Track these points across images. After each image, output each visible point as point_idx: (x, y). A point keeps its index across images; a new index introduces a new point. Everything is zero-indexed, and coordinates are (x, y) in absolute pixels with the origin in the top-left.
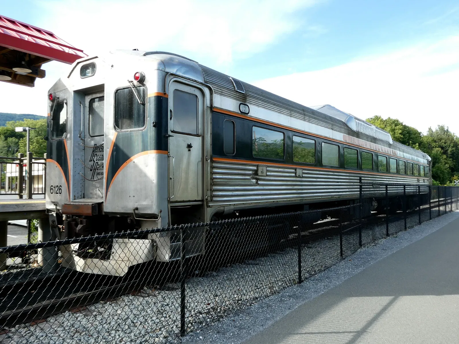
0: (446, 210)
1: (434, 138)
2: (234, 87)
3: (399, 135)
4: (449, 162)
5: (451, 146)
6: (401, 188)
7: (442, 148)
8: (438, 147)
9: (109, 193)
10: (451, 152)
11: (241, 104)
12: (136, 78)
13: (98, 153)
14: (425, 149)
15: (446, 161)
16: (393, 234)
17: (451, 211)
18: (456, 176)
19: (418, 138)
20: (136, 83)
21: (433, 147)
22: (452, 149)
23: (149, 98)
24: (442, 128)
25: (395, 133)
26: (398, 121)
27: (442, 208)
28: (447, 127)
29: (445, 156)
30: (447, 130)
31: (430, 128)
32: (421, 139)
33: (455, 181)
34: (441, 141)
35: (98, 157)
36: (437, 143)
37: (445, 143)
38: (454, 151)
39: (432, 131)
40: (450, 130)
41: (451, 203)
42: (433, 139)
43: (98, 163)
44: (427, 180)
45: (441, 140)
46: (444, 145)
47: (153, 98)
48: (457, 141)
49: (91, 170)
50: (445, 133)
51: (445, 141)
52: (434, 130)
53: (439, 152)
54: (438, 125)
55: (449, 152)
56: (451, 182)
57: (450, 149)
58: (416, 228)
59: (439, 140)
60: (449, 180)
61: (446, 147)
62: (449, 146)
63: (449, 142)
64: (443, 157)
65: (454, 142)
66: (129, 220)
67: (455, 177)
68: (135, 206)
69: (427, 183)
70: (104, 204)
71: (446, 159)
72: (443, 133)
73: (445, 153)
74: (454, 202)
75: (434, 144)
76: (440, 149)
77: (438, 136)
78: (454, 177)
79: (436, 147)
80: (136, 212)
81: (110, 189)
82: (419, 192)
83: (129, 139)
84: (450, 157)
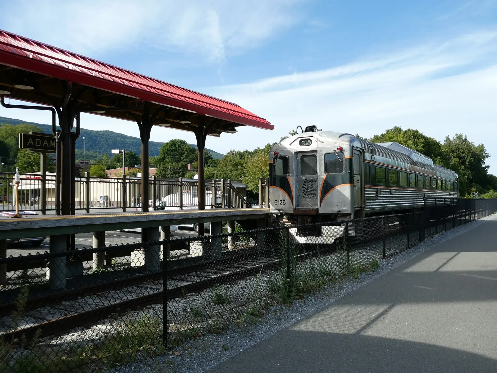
0: (471, 219)
1: (451, 147)
2: (369, 147)
3: (421, 148)
4: (467, 173)
5: (469, 156)
6: (433, 200)
7: (460, 158)
8: (456, 158)
9: (322, 204)
10: (469, 162)
11: (372, 156)
12: (338, 149)
13: (308, 184)
14: (445, 161)
15: (464, 172)
16: (439, 233)
17: (474, 220)
18: (474, 187)
19: (437, 149)
20: (337, 151)
21: (451, 158)
22: (470, 160)
23: (346, 159)
24: (460, 137)
25: (417, 146)
26: (417, 132)
27: (467, 218)
28: (465, 136)
29: (463, 167)
30: (465, 139)
31: (448, 137)
32: (440, 150)
33: (474, 193)
34: (460, 151)
35: (308, 186)
36: (455, 154)
37: (463, 153)
38: (472, 161)
39: (450, 141)
40: (468, 139)
41: (475, 213)
42: (451, 149)
43: (308, 189)
44: (456, 194)
45: (459, 149)
46: (462, 155)
47: (348, 159)
48: (475, 151)
49: (303, 192)
50: (463, 142)
51: (463, 151)
52: (452, 139)
53: (457, 163)
54: (456, 133)
55: (467, 162)
56: (469, 194)
57: (468, 160)
58: (452, 230)
59: (457, 150)
60: (467, 192)
61: (464, 157)
62: (468, 156)
63: (467, 152)
64: (461, 168)
65: (473, 152)
66: (333, 217)
67: (474, 189)
68: (339, 210)
69: (455, 196)
70: (319, 209)
71: (464, 170)
72: (461, 142)
73: (463, 163)
74: (477, 212)
75: (452, 154)
76: (458, 159)
77: (455, 145)
78: (472, 188)
79: (454, 157)
80: (339, 212)
81: (323, 202)
82: (445, 203)
83: (334, 178)
84: (468, 168)
